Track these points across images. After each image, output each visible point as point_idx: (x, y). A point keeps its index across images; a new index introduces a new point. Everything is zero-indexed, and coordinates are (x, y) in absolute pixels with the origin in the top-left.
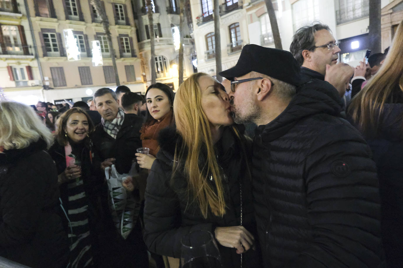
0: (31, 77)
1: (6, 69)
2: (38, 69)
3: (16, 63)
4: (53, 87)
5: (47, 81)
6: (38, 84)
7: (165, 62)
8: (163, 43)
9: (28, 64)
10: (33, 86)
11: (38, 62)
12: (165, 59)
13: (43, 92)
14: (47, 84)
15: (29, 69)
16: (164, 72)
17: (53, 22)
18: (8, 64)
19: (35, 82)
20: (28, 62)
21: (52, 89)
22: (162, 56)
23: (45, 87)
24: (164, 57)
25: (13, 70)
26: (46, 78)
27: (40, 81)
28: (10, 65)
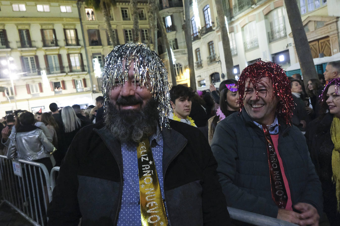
0: (85, 86)
1: (71, 82)
2: (89, 80)
3: (77, 77)
4: (98, 91)
5: (95, 87)
6: (89, 89)
7: (181, 68)
8: (179, 54)
9: (84, 77)
10: (86, 91)
11: (90, 76)
12: (181, 65)
13: (92, 94)
14: (95, 89)
15: (84, 80)
16: (180, 76)
17: (100, 48)
18: (73, 78)
19: (88, 89)
20: (84, 76)
21: (98, 92)
22: (179, 63)
23: (94, 92)
24: (180, 64)
25: (75, 82)
26: (94, 86)
27: (90, 88)
28: (74, 79)
